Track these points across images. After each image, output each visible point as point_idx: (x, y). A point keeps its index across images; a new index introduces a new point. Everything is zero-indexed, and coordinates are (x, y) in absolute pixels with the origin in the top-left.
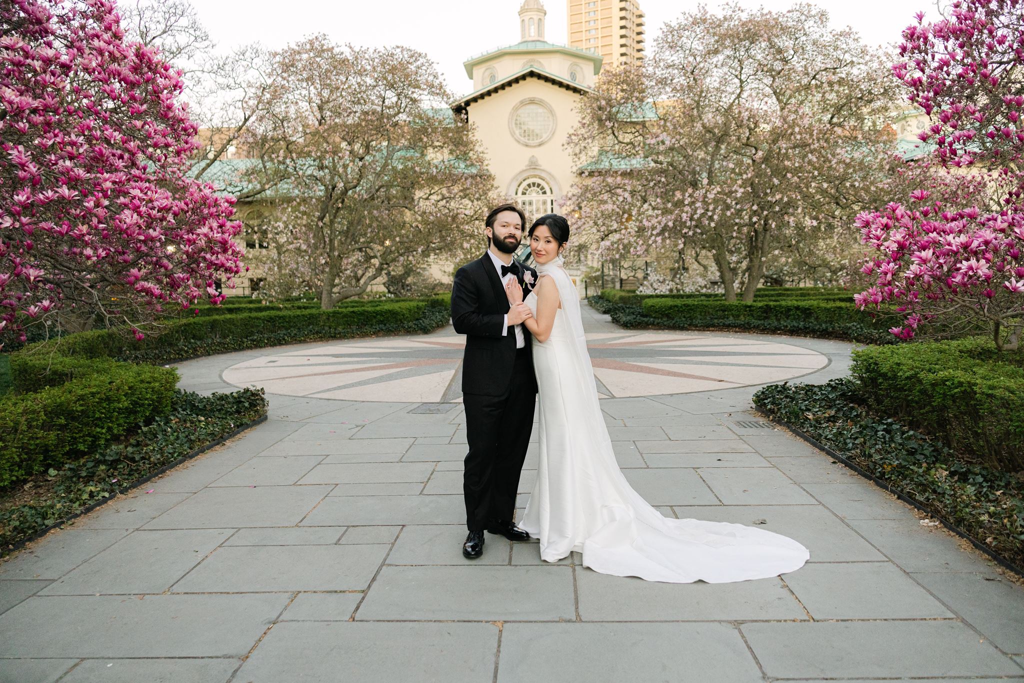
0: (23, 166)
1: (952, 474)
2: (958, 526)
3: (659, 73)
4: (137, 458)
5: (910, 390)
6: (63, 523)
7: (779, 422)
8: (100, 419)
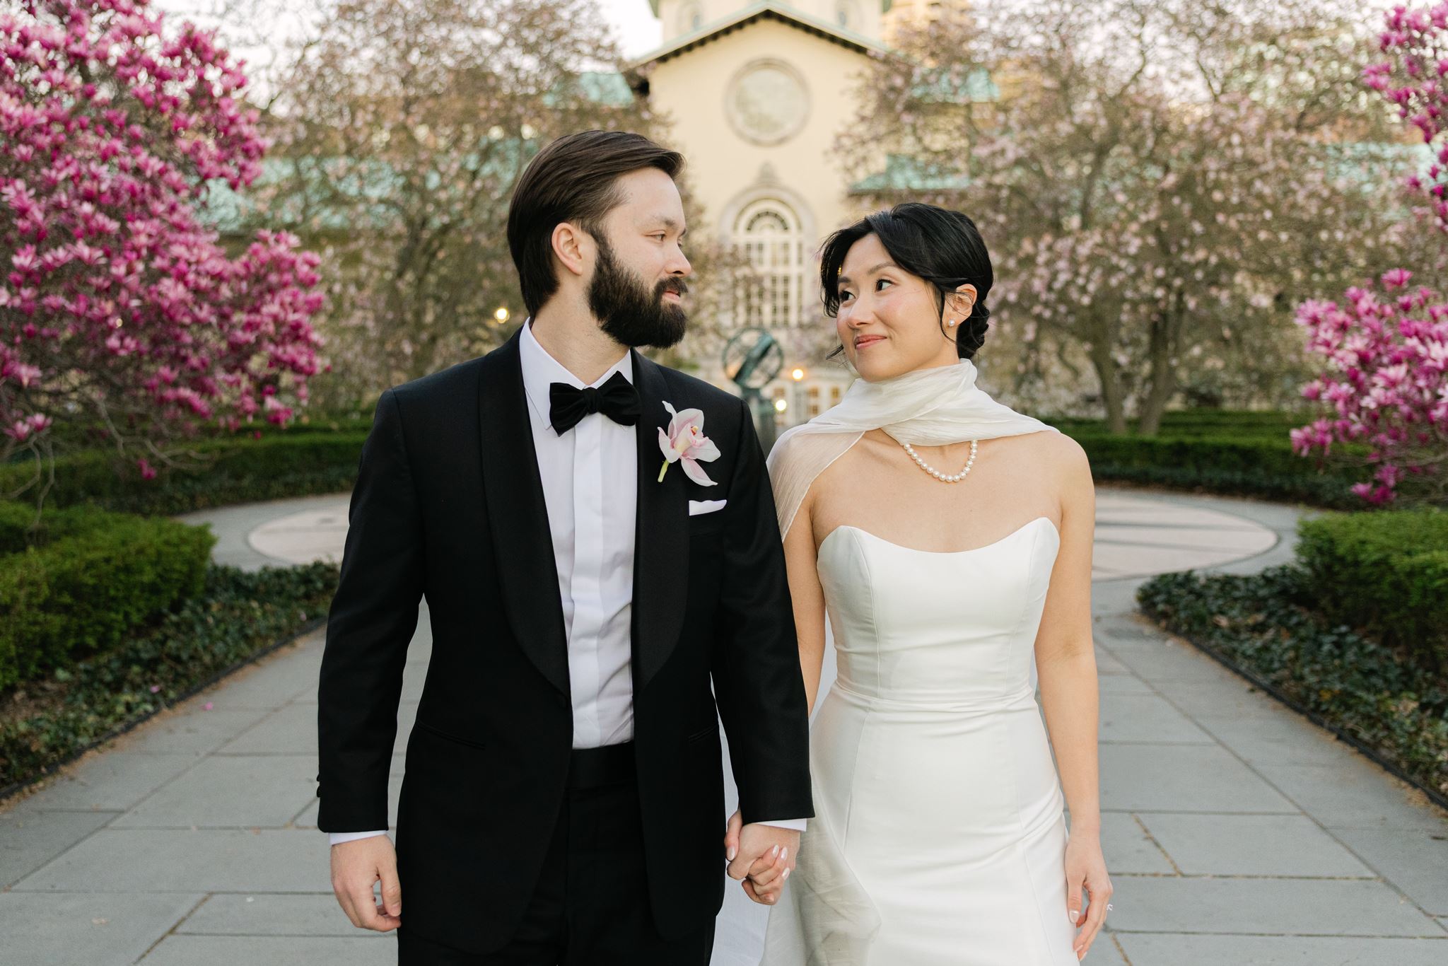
0: (23, 212)
1: (1423, 707)
2: (1412, 773)
3: (997, 28)
4: (184, 656)
5: (1378, 582)
6: (100, 743)
7: (1174, 630)
8: (114, 599)
